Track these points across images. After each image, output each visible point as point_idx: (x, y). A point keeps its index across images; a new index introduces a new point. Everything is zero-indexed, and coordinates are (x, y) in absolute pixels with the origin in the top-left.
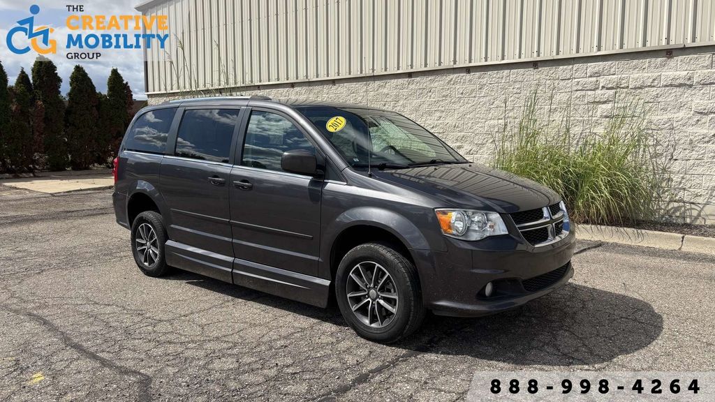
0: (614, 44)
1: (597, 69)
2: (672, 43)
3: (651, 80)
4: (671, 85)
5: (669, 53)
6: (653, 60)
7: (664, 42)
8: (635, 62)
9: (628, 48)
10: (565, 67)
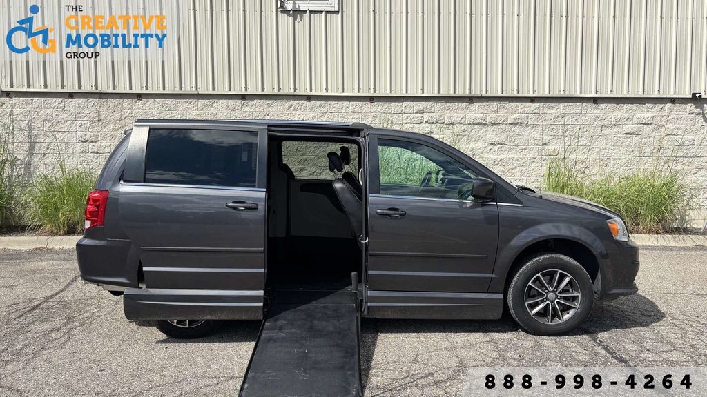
0: (433, 90)
1: (421, 107)
2: (473, 92)
3: (460, 119)
4: (473, 123)
5: (471, 100)
6: (460, 103)
7: (467, 92)
8: (448, 104)
9: (443, 93)
10: (397, 103)
